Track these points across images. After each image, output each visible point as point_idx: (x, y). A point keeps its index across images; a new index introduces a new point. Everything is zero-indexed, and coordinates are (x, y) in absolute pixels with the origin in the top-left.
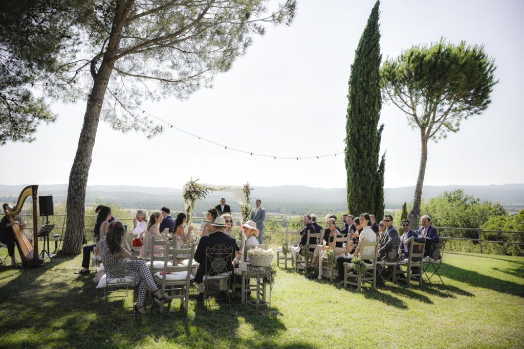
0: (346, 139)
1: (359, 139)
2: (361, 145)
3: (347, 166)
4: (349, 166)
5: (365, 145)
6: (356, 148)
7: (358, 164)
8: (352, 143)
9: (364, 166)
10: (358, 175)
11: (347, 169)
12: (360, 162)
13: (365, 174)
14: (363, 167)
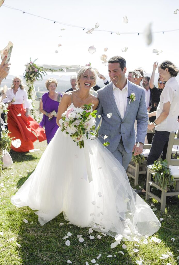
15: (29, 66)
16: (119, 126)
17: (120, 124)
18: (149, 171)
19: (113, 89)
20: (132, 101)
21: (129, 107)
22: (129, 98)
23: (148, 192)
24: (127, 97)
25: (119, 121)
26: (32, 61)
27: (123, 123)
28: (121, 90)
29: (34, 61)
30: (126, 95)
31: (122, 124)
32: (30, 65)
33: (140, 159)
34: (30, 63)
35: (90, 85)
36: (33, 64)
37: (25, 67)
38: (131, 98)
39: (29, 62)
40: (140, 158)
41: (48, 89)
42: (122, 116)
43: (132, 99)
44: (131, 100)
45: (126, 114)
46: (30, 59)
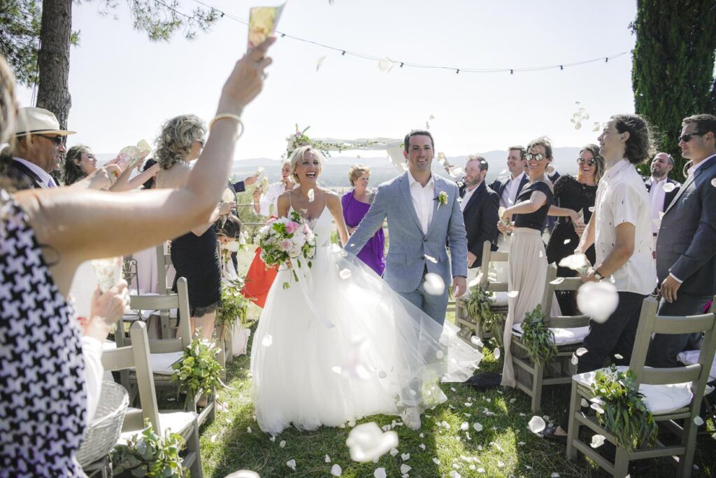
0: (636, 22)
1: (669, 17)
2: (673, 33)
3: (635, 86)
4: (639, 84)
5: (681, 31)
6: (658, 40)
7: (663, 78)
8: (650, 29)
9: (677, 79)
10: (661, 103)
11: (634, 91)
12: (667, 72)
13: (678, 99)
14: (676, 82)
15: (295, 140)
16: (419, 246)
17: (421, 243)
18: (578, 388)
19: (410, 184)
20: (442, 204)
21: (436, 214)
22: (437, 199)
23: (574, 441)
24: (433, 198)
25: (420, 237)
26: (301, 130)
27: (425, 241)
28: (423, 187)
29: (305, 130)
30: (432, 196)
31: (424, 244)
32: (297, 139)
33: (546, 352)
34: (295, 136)
35: (314, 175)
36: (302, 136)
37: (287, 143)
38: (440, 199)
39: (295, 133)
40: (546, 349)
41: (353, 184)
42: (425, 229)
43: (442, 202)
44: (440, 203)
45: (432, 226)
46: (297, 126)
